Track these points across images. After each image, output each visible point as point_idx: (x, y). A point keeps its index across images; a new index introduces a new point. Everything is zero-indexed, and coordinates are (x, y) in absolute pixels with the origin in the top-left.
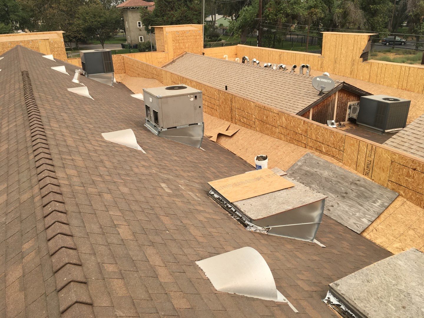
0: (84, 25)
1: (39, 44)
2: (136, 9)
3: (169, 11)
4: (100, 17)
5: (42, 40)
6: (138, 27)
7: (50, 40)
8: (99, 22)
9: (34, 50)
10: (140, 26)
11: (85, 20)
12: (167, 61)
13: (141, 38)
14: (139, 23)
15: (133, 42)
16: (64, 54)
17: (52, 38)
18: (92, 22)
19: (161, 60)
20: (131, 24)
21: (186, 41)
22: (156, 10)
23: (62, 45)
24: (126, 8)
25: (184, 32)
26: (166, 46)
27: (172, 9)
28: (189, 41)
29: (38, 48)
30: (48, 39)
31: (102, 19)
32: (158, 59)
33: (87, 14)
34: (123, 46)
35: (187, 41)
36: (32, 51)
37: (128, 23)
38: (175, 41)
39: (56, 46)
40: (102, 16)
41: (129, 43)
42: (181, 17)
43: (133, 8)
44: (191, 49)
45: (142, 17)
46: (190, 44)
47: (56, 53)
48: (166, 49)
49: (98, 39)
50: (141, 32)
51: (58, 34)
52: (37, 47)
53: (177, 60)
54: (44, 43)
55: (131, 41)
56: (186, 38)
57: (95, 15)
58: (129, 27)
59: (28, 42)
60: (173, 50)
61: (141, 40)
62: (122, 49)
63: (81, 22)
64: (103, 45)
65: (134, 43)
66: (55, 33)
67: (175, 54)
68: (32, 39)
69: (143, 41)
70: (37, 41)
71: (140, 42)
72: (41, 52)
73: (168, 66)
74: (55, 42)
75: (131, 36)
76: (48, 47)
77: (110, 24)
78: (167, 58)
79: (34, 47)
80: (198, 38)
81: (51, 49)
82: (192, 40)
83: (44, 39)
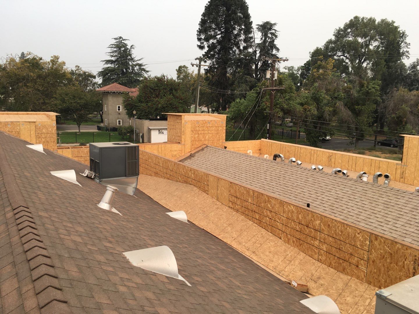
0: (61, 105)
1: (22, 128)
2: (117, 94)
3: (154, 98)
4: (80, 99)
5: (26, 123)
6: (118, 111)
7: (37, 124)
8: (78, 103)
9: (13, 135)
10: (119, 110)
11: (63, 101)
12: (183, 154)
13: (119, 121)
14: (119, 107)
15: (110, 124)
16: (54, 142)
17: (41, 121)
18: (71, 103)
19: (175, 153)
20: (110, 107)
21: (206, 132)
22: (139, 96)
23: (53, 131)
24: (107, 92)
25: (206, 122)
26: (183, 137)
27: (157, 96)
28: (210, 133)
29: (19, 133)
30: (35, 122)
31: (83, 101)
32: (172, 152)
33: (66, 95)
34: (99, 128)
35: (208, 133)
36: (10, 137)
37: (107, 107)
38: (194, 132)
39: (44, 131)
40: (83, 98)
41: (106, 126)
42: (166, 104)
43: (114, 93)
44: (211, 141)
45: (124, 102)
46: (211, 135)
47: (43, 140)
48: (183, 140)
49: (75, 120)
50: (119, 116)
51: (48, 116)
52: (18, 131)
53: (197, 154)
54: (29, 127)
55: (109, 124)
56: (206, 129)
57: (74, 97)
58: (108, 110)
59: (6, 124)
60: (191, 141)
61: (119, 124)
62: (97, 131)
63: (58, 102)
64: (79, 127)
65: (112, 125)
66: (43, 114)
67: (193, 147)
68: (12, 121)
69: (121, 125)
70: (18, 123)
71: (118, 125)
72: (23, 138)
73: (186, 161)
74: (44, 127)
75: (109, 120)
76: (33, 132)
77: (90, 106)
78: (183, 151)
79: (14, 131)
80: (220, 129)
81: (37, 134)
82: (213, 131)
83: (30, 122)
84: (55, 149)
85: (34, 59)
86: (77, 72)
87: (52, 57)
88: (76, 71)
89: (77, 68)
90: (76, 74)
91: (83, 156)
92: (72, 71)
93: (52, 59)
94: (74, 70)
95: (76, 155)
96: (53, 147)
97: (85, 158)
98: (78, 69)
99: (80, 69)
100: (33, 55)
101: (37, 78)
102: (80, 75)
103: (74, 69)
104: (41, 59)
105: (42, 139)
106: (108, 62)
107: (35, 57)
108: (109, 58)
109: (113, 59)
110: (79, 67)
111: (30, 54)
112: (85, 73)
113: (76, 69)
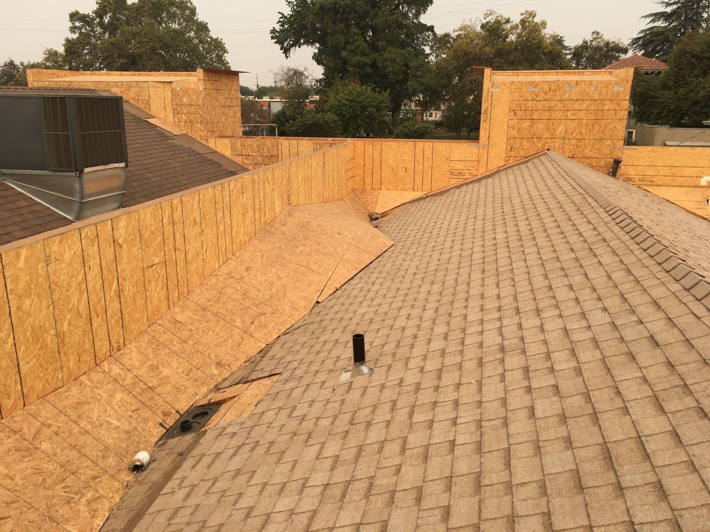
1: (151, 93)
5: (158, 85)
12: (482, 171)
16: (201, 122)
19: (460, 166)
21: (559, 114)
23: (200, 101)
25: (558, 87)
26: (484, 125)
28: (570, 117)
29: (148, 103)
30: (171, 82)
32: (452, 164)
35: (563, 118)
38: (520, 113)
39: (185, 100)
44: (574, 142)
46: (572, 125)
47: (185, 117)
48: (483, 134)
52: (147, 99)
56: (560, 106)
60: (508, 139)
67: (512, 154)
68: (138, 80)
70: (147, 85)
74: (185, 92)
76: (169, 103)
78: (483, 163)
79: (140, 98)
80: (606, 108)
81: (175, 106)
82: (582, 113)
83: (163, 82)
84: (203, 137)
85: (498, 22)
86: (594, 43)
87: (522, 14)
88: (591, 41)
89: (595, 36)
90: (591, 49)
91: (250, 154)
92: (585, 42)
93: (522, 17)
94: (589, 41)
95: (238, 151)
96: (201, 133)
97: (254, 159)
98: (597, 39)
99: (601, 38)
100: (496, 16)
101: (495, 56)
102: (598, 49)
103: (589, 38)
104: (508, 21)
105: (183, 115)
106: (657, 16)
107: (499, 18)
108: (661, 9)
109: (669, 10)
110: (598, 33)
111: (490, 14)
112: (607, 44)
113: (592, 39)
